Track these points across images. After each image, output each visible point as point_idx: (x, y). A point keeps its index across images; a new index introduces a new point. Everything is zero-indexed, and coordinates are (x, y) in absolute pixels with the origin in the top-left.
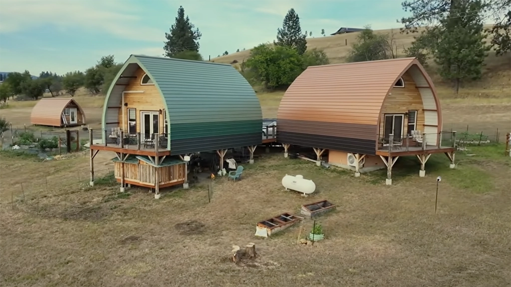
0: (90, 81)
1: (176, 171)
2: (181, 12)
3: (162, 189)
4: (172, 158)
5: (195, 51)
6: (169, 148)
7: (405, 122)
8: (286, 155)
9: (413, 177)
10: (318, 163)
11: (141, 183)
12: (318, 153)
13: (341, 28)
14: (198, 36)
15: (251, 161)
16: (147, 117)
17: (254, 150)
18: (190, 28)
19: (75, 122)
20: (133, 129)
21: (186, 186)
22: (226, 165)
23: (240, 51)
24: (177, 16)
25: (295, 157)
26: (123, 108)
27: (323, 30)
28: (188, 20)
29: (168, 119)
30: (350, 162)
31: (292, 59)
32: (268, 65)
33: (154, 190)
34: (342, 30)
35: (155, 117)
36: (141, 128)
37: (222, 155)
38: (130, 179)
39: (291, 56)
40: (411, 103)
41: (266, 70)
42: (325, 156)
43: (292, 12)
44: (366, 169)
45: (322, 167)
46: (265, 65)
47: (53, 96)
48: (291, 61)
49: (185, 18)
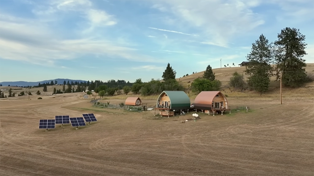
0: (134, 89)
1: (172, 113)
2: (169, 65)
3: (170, 116)
4: (171, 110)
5: (174, 79)
6: (171, 108)
7: (220, 104)
8: (196, 111)
9: (220, 115)
10: (202, 113)
11: (165, 115)
12: (202, 111)
13: (243, 62)
14: (175, 73)
15: (188, 112)
16: (166, 102)
17: (188, 110)
18: (172, 70)
19: (139, 104)
20: (163, 105)
21: (174, 116)
22: (182, 113)
23: (194, 73)
24: (167, 66)
25: (198, 112)
26: (161, 101)
27: (233, 63)
28: (171, 67)
29: (171, 103)
30: (208, 112)
31: (208, 83)
32: (199, 86)
33: (168, 116)
34: (243, 63)
35: (168, 103)
36: (164, 105)
37: (181, 110)
38: (163, 114)
39: (208, 82)
40: (221, 100)
41: (199, 87)
42: (204, 111)
43: (209, 66)
44: (211, 114)
45: (203, 113)
46: (198, 85)
47: (118, 95)
48: (208, 84)
49: (170, 67)
